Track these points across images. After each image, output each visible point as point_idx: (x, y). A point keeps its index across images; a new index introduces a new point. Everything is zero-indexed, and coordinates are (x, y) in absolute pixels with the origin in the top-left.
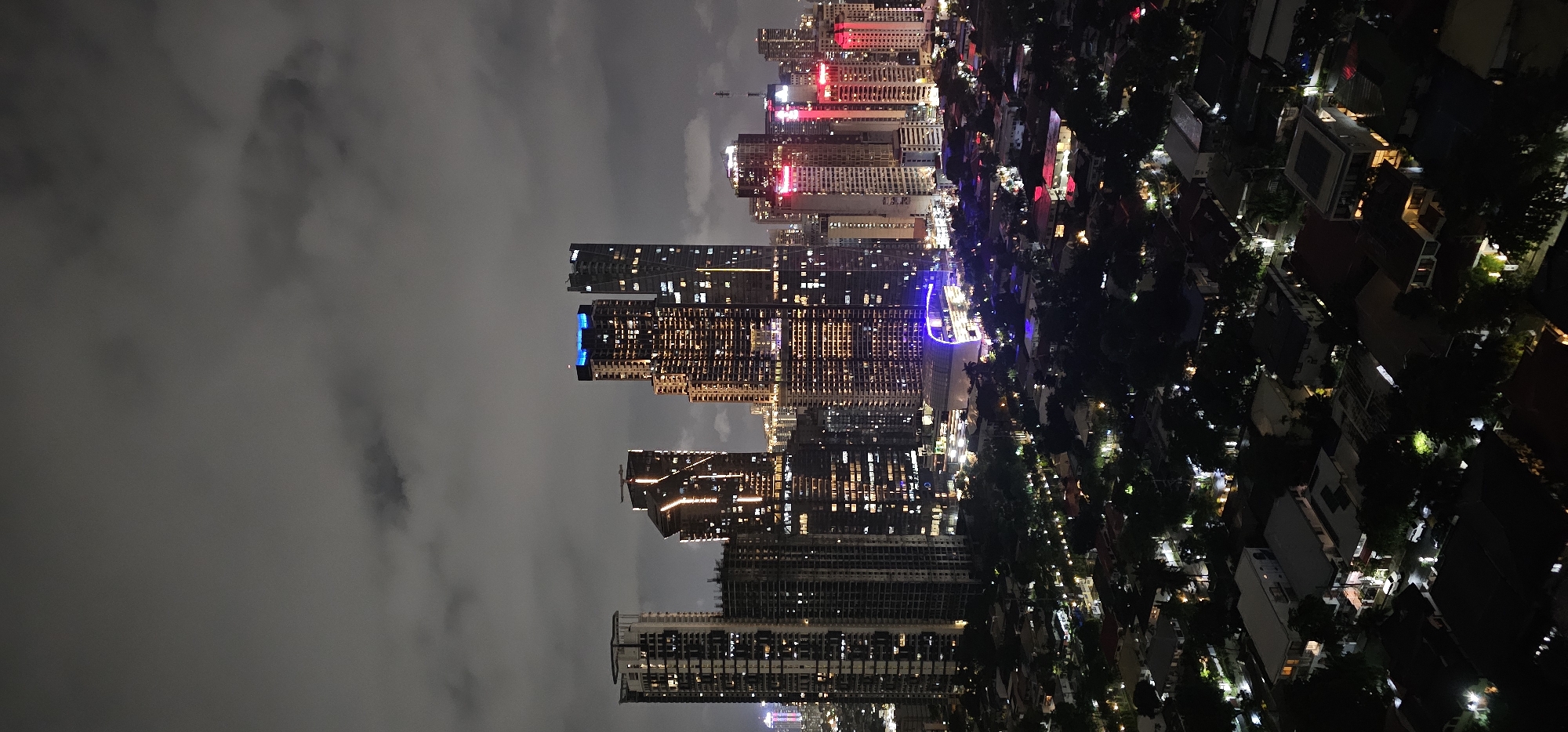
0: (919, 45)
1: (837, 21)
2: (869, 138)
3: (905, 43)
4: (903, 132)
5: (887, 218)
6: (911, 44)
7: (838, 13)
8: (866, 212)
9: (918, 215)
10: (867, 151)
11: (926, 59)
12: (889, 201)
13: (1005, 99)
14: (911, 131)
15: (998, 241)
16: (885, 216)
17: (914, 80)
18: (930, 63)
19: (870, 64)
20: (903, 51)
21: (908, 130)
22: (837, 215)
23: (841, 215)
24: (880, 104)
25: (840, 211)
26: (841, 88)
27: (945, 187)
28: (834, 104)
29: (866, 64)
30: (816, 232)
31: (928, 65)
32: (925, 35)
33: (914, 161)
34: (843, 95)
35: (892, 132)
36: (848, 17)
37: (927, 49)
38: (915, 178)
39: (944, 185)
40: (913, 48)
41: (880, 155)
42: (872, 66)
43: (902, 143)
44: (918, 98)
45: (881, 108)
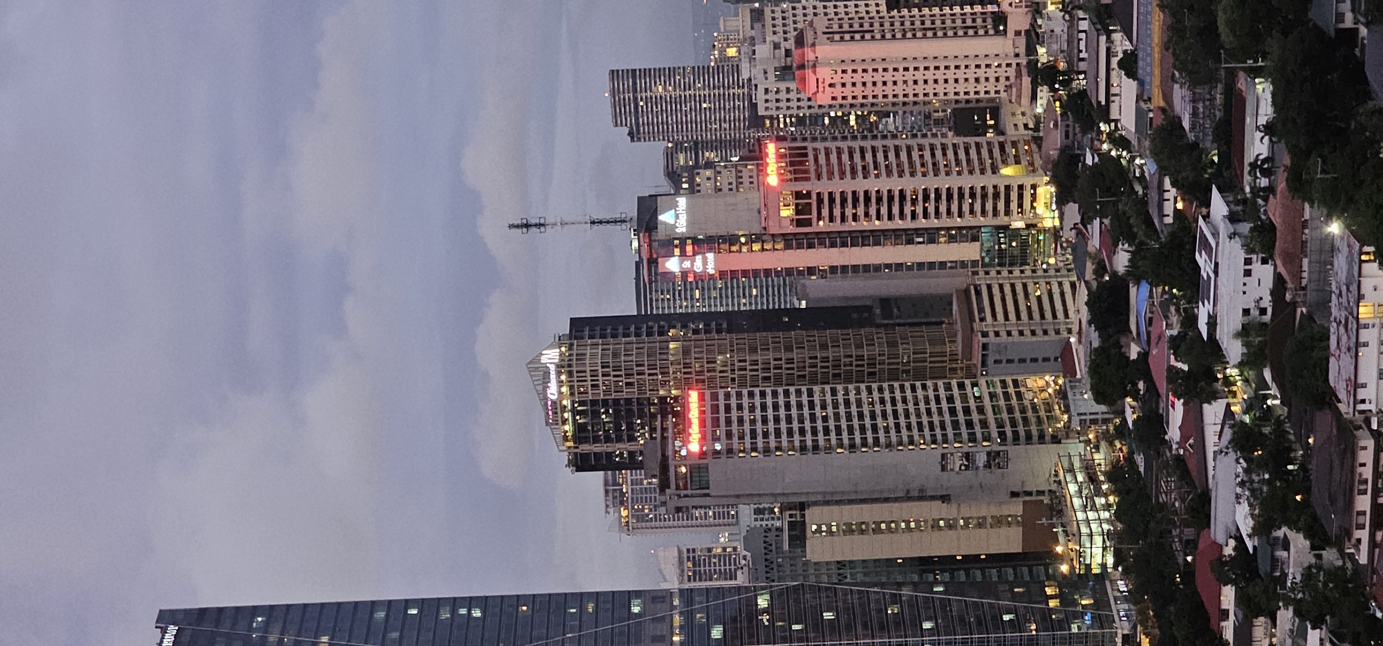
0: (1001, 87)
1: (800, 41)
2: (895, 310)
3: (967, 89)
4: (978, 293)
5: (954, 506)
6: (981, 88)
7: (800, 26)
8: (901, 495)
9: (1030, 494)
10: (892, 344)
11: (1020, 121)
12: (957, 462)
13: (1219, 205)
14: (996, 290)
15: (1235, 549)
16: (945, 498)
17: (995, 170)
18: (1031, 129)
19: (884, 137)
20: (963, 105)
21: (989, 287)
22: (827, 503)
23: (838, 502)
24: (916, 229)
25: (832, 494)
26: (819, 194)
27: (1090, 420)
28: (806, 234)
29: (875, 137)
30: (777, 548)
31: (1026, 132)
32: (1014, 66)
33: (1009, 361)
34: (825, 212)
35: (951, 295)
36: (824, 33)
37: (1019, 96)
38: (1014, 401)
39: (1088, 417)
40: (987, 96)
41: (926, 353)
42: (890, 143)
43: (977, 320)
44: (1007, 212)
45: (921, 240)
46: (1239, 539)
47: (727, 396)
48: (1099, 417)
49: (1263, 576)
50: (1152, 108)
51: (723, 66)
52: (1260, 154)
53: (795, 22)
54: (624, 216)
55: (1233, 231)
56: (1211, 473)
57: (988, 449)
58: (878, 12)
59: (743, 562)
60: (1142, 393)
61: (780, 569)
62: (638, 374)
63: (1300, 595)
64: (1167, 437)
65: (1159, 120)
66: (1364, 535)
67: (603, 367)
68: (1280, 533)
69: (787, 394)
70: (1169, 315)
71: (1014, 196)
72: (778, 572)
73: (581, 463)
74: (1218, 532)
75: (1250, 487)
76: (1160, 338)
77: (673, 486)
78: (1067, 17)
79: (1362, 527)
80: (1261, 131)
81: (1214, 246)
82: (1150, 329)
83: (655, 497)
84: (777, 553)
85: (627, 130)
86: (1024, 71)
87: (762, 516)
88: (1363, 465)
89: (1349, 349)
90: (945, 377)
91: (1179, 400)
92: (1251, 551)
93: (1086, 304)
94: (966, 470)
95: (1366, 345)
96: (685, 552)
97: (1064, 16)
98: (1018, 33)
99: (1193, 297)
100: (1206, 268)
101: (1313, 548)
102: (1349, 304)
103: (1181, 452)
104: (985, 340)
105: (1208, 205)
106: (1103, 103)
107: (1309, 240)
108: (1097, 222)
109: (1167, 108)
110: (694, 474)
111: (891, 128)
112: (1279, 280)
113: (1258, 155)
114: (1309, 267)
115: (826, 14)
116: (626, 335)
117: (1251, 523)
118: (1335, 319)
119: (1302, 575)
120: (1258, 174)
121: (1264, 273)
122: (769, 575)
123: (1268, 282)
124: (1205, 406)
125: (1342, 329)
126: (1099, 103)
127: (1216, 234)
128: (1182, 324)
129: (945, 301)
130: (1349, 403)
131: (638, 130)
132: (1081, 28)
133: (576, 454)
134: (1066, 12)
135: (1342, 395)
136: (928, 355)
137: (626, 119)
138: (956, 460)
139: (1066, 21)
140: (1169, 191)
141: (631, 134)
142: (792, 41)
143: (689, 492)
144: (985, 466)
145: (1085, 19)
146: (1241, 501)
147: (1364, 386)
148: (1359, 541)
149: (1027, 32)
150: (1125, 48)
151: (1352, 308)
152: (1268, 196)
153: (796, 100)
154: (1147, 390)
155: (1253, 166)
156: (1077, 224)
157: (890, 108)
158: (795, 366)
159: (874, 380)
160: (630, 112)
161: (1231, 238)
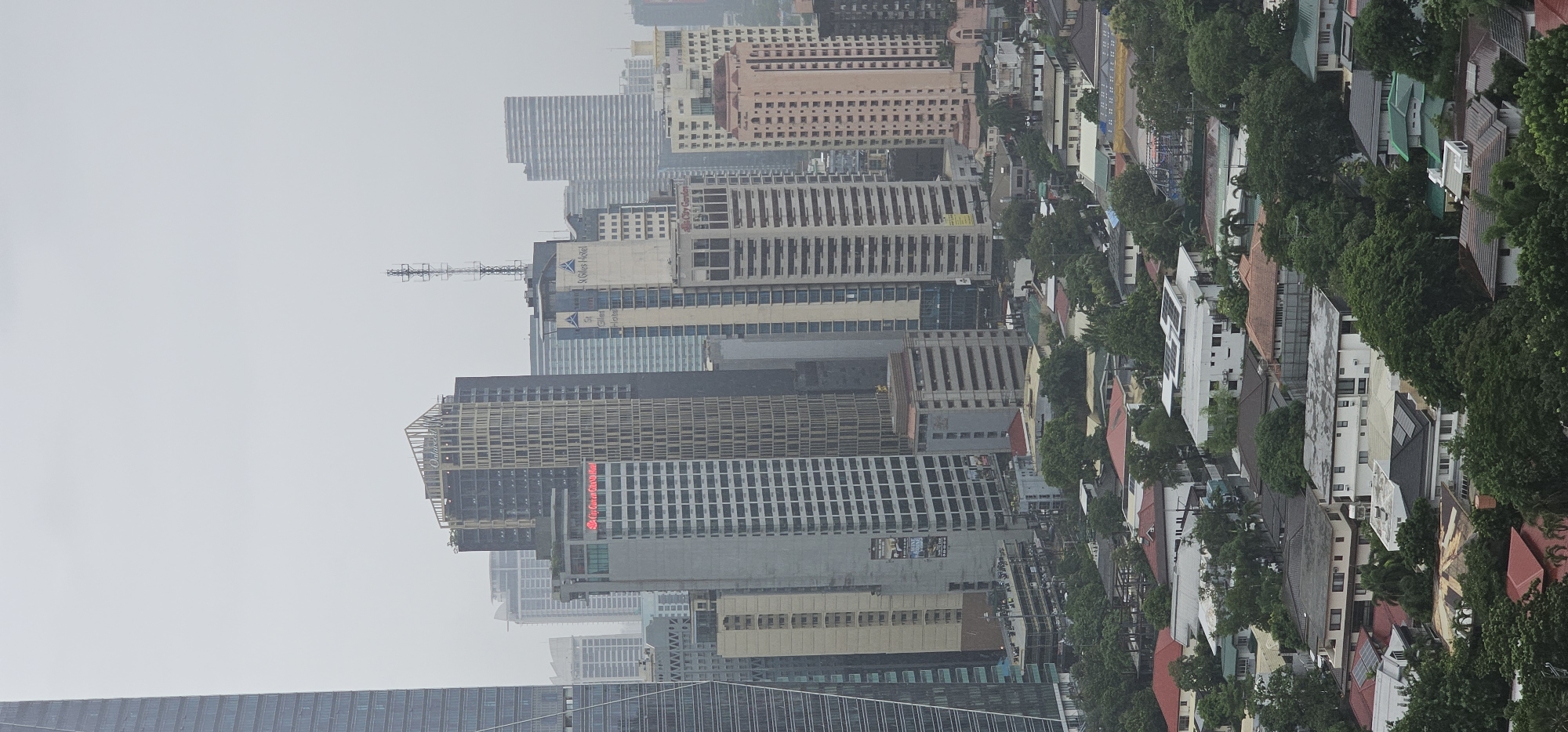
0: (946, 126)
1: (721, 70)
2: (821, 375)
3: (908, 128)
4: (916, 357)
5: (885, 599)
6: (923, 127)
7: (721, 52)
8: (825, 584)
9: (967, 586)
11: (968, 164)
12: (888, 548)
13: (1186, 266)
14: (936, 354)
15: (1197, 649)
16: (874, 589)
17: (938, 219)
18: (980, 174)
19: (813, 180)
20: (903, 145)
21: (929, 351)
22: (741, 591)
23: (754, 591)
24: (846, 284)
25: (747, 581)
26: (737, 242)
27: (1041, 503)
28: (722, 287)
29: (802, 180)
30: (684, 641)
31: (974, 177)
32: (961, 103)
33: (950, 435)
34: (744, 264)
35: (884, 361)
36: (748, 61)
37: (967, 137)
38: (955, 482)
39: (1039, 500)
40: (930, 136)
41: (855, 424)
42: (819, 186)
43: (915, 389)
44: (951, 268)
45: (852, 296)
46: (1202, 637)
47: (630, 469)
48: (1051, 500)
49: (1227, 679)
50: (1114, 154)
51: (633, 96)
52: (1233, 210)
53: (715, 48)
54: (518, 264)
55: (1201, 294)
56: (1172, 564)
57: (926, 534)
58: (809, 39)
59: (646, 656)
60: (1098, 473)
61: (687, 665)
62: (531, 442)
63: (1267, 702)
64: (1124, 524)
65: (1123, 168)
66: (1339, 636)
67: (491, 434)
68: (1245, 633)
69: (697, 467)
70: (1130, 386)
71: (959, 249)
72: (686, 668)
73: (465, 542)
74: (1179, 631)
75: (1216, 581)
76: (1119, 412)
77: (568, 568)
78: (1021, 50)
79: (1335, 627)
80: (1233, 184)
81: (1180, 310)
82: (1108, 402)
83: (548, 581)
84: (684, 647)
85: (523, 166)
86: (973, 109)
87: (667, 605)
88: (1340, 558)
89: (1326, 429)
90: (877, 453)
91: (1139, 482)
92: (1214, 653)
93: (1039, 371)
94: (899, 557)
95: (1344, 424)
96: (581, 643)
97: (1018, 49)
98: (966, 66)
99: (1157, 368)
100: (1171, 337)
101: (1283, 649)
102: (1327, 378)
103: (1140, 541)
104: (923, 411)
105: (1175, 265)
106: (1060, 147)
107: (1284, 306)
108: (1051, 281)
109: (1130, 154)
110: (591, 556)
111: (822, 170)
112: (1250, 350)
113: (1230, 211)
114: (1285, 337)
115: (750, 40)
116: (518, 398)
117: (1214, 620)
118: (1312, 395)
119: (1271, 679)
120: (1230, 232)
121: (1234, 342)
122: (674, 672)
123: (1239, 353)
124: (1169, 490)
125: (1318, 406)
126: (1055, 147)
127: (1181, 297)
128: (1145, 397)
129: (877, 367)
130: (1325, 488)
131: (536, 167)
132: (1037, 63)
133: (459, 531)
134: (1021, 45)
135: (1318, 480)
136: (857, 427)
137: (522, 154)
138: (889, 547)
139: (1020, 54)
140: (1131, 248)
141: (527, 171)
142: (711, 70)
143: (585, 576)
144: (921, 554)
145: (1041, 53)
146: (1205, 596)
147: (1341, 470)
148: (1333, 642)
149: (977, 66)
150: (1084, 87)
151: (1330, 384)
152: (1240, 257)
153: (714, 136)
154: (1104, 471)
155: (1225, 222)
156: (1030, 282)
157: (820, 147)
158: (706, 436)
159: (796, 453)
160: (527, 146)
161: (1199, 303)
